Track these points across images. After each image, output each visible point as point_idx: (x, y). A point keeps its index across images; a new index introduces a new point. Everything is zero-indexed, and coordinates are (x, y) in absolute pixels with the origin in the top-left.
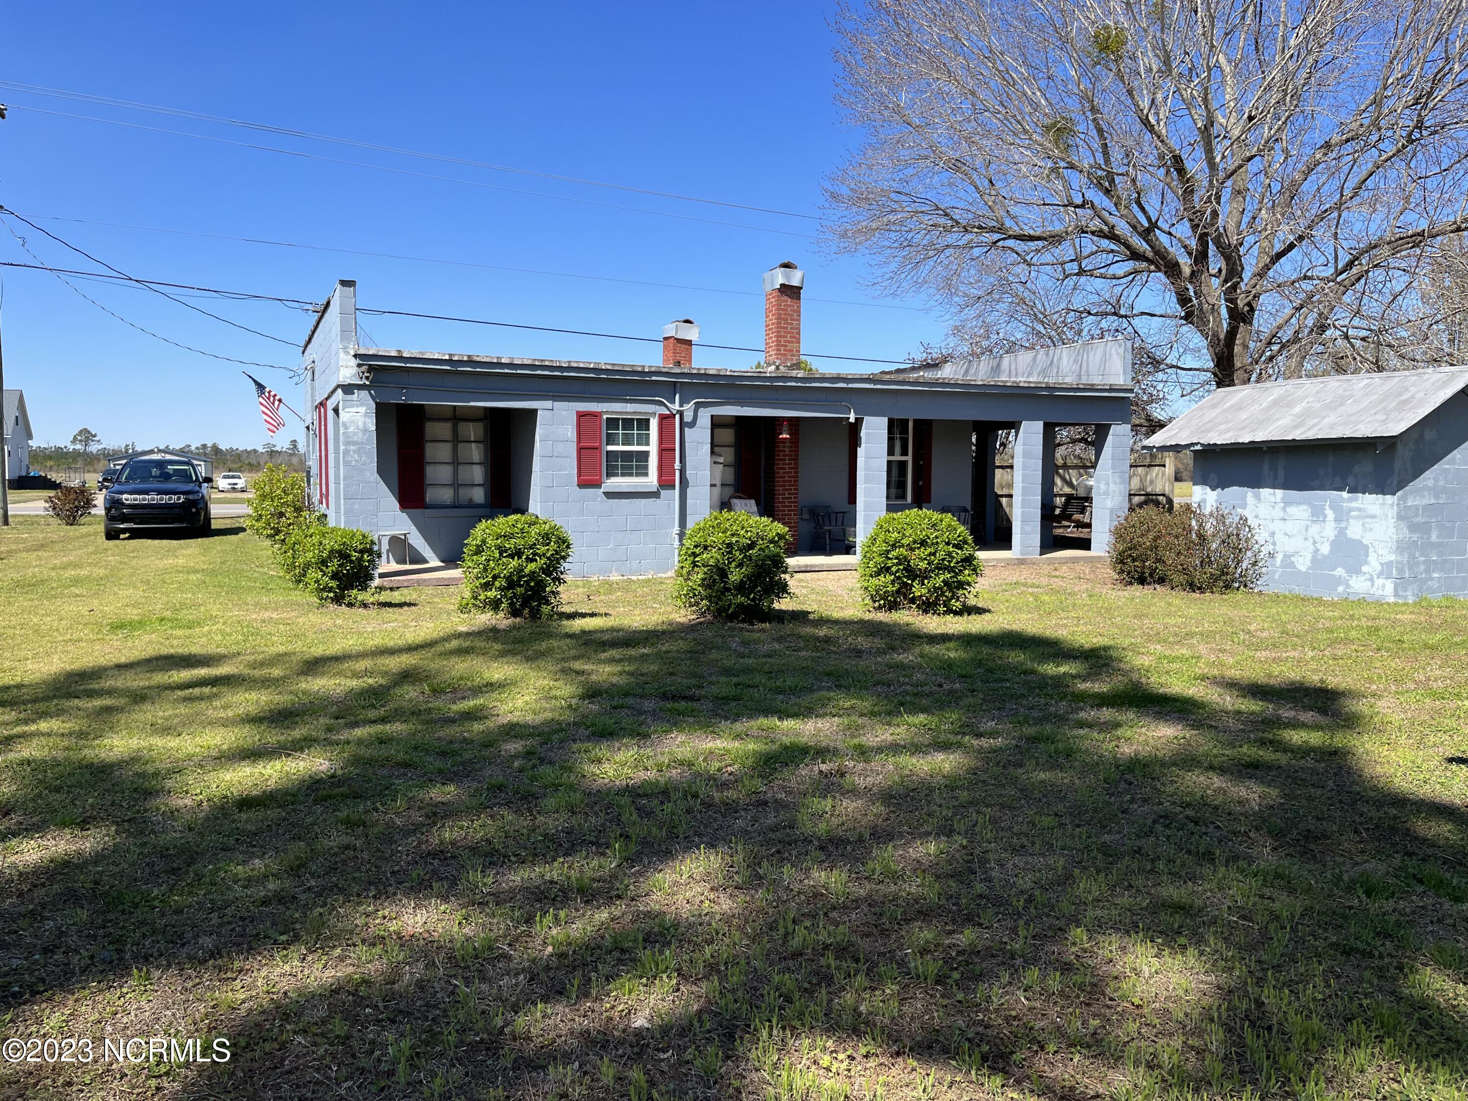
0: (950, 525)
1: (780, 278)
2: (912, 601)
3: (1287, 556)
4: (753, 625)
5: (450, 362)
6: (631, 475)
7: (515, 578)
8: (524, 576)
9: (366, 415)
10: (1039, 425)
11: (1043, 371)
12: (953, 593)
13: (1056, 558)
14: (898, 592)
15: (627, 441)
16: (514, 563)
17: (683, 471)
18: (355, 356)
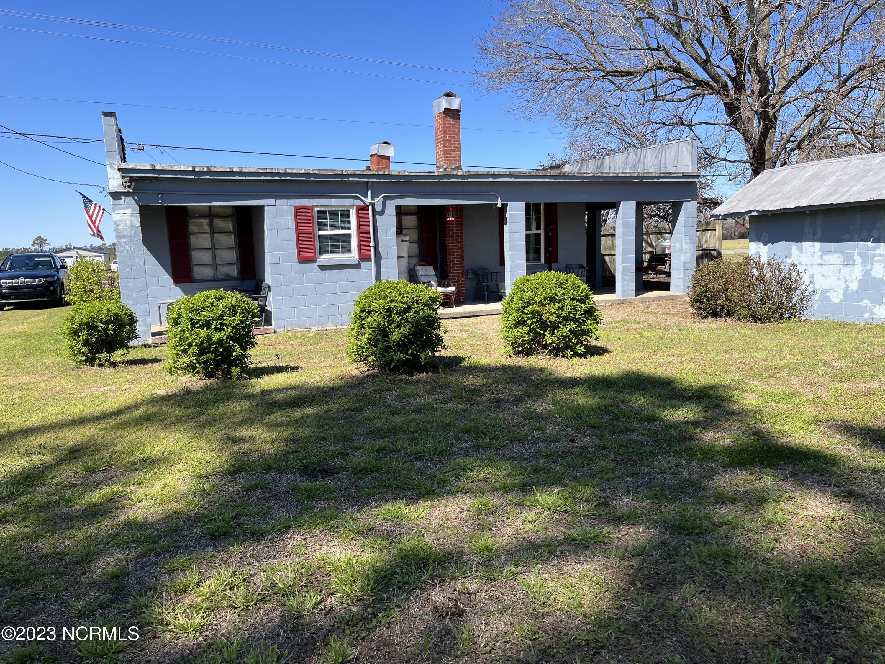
0: (574, 284)
1: (444, 104)
2: (545, 347)
3: (824, 292)
4: (412, 375)
5: (193, 172)
6: (338, 252)
7: (206, 345)
8: (213, 344)
9: (132, 215)
10: (632, 204)
11: (634, 166)
12: (579, 339)
13: (646, 298)
14: (533, 340)
15: (334, 227)
16: (203, 333)
17: (376, 248)
18: (119, 170)
